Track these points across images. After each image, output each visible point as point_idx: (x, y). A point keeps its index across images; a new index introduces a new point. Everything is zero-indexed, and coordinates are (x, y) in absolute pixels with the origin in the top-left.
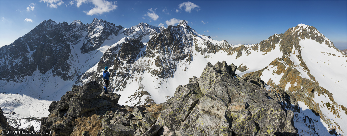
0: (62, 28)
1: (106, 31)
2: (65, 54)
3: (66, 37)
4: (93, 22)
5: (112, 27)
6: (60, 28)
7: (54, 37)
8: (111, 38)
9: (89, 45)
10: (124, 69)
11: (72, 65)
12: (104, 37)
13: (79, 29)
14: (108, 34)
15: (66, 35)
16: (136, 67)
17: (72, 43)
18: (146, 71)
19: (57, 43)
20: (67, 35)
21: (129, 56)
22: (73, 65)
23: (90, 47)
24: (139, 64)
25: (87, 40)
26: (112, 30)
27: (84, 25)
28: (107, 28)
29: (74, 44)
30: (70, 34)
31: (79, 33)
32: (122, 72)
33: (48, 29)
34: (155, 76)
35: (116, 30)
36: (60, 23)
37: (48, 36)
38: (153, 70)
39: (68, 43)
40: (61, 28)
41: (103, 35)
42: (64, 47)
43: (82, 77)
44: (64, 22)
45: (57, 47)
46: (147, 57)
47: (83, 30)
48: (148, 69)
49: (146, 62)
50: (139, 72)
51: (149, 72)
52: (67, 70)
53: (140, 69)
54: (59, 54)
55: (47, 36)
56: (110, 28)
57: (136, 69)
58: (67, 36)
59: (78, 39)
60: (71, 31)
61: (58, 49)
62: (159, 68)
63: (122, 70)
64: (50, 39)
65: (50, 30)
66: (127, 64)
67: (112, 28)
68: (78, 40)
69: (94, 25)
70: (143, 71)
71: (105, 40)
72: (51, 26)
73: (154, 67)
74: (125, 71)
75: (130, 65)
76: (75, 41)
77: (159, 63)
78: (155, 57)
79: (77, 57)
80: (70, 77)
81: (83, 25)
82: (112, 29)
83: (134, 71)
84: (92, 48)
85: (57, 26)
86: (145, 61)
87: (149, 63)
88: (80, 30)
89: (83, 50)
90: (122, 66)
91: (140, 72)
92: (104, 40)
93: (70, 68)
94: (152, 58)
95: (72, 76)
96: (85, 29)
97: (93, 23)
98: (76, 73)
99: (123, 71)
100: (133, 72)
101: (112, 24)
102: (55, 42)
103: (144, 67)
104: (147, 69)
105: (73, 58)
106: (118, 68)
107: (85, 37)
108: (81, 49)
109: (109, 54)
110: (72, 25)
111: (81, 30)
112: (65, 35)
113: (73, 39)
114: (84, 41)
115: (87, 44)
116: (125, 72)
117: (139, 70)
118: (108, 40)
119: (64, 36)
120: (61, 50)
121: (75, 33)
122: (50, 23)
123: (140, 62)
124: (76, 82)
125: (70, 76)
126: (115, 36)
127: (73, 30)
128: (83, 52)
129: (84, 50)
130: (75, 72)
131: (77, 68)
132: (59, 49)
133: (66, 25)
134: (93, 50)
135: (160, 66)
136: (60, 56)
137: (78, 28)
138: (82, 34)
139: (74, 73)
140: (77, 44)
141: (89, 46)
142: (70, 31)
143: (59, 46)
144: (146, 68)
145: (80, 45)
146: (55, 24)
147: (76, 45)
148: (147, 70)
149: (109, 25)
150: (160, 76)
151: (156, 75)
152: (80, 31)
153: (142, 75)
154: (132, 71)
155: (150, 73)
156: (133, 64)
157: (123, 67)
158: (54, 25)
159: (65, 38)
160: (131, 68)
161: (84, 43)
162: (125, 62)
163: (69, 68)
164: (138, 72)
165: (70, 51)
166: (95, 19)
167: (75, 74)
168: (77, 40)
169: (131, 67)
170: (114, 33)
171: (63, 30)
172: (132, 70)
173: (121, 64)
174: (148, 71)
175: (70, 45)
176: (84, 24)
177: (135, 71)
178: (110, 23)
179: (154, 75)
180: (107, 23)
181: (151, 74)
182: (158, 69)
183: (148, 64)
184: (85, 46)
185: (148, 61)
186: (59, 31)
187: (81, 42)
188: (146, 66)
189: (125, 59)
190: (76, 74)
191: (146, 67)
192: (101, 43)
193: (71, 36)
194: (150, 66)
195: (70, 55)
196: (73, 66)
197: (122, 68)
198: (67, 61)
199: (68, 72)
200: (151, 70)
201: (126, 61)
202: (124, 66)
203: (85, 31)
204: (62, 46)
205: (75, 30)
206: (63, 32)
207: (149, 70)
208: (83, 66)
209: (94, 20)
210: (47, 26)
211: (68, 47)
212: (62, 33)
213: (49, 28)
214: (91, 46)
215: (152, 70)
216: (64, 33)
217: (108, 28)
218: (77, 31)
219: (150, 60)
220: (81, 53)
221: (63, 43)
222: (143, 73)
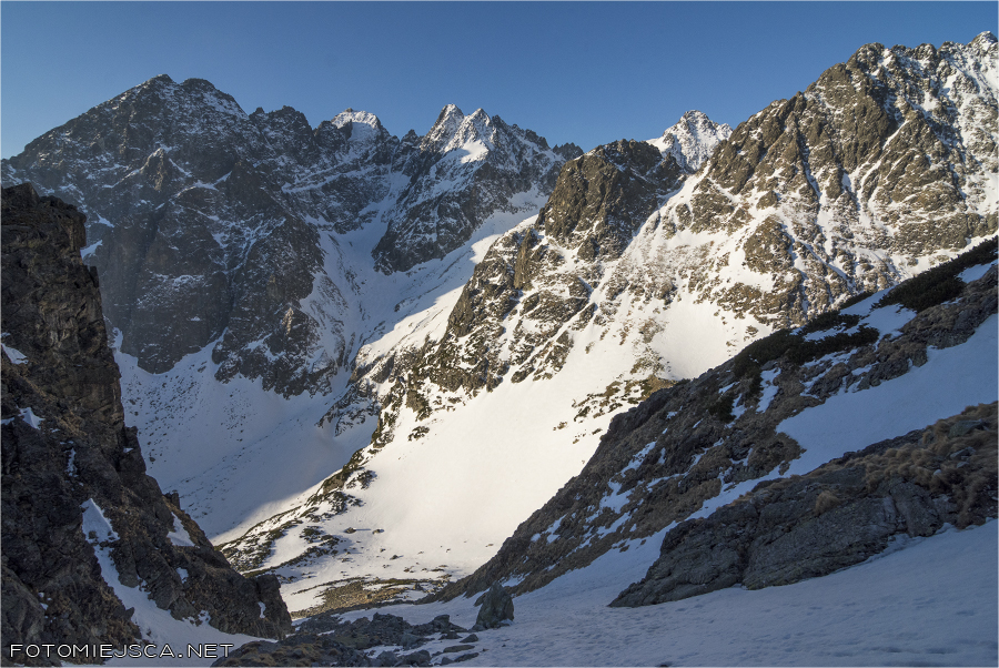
0: (273, 141)
1: (501, 167)
2: (285, 268)
3: (294, 190)
4: (437, 125)
5: (529, 151)
6: (261, 138)
7: (224, 178)
8: (522, 206)
9: (415, 232)
10: (564, 281)
11: (326, 321)
12: (488, 197)
13: (366, 155)
14: (510, 184)
15: (297, 181)
16: (631, 276)
17: (333, 224)
18: (683, 292)
19: (240, 213)
20: (304, 181)
21: (592, 225)
22: (333, 319)
23: (419, 244)
24: (650, 260)
25: (405, 211)
26: (531, 164)
27: (394, 141)
28: (506, 156)
29: (341, 229)
30: (316, 178)
31: (368, 179)
32: (548, 295)
33: (183, 128)
34: (740, 316)
35: (548, 168)
36: (260, 110)
37: (185, 167)
38: (731, 285)
39: (309, 219)
40: (269, 139)
41: (484, 185)
42: (282, 232)
43: (374, 371)
44: (287, 111)
45: (239, 232)
46: (696, 229)
47: (389, 167)
48: (700, 286)
49: (691, 253)
50: (643, 298)
51: (706, 296)
52: (300, 346)
53: (653, 286)
54: (255, 266)
55: (182, 170)
56: (520, 156)
57: (627, 284)
58: (305, 184)
59: (362, 207)
60: (326, 161)
61: (249, 242)
62: (769, 275)
63: (550, 288)
64: (199, 184)
65: (195, 137)
66: (582, 261)
67: (528, 157)
68: (362, 212)
69: (443, 136)
70: (668, 293)
71: (492, 213)
72: (207, 117)
73: (738, 272)
74: (567, 290)
75: (595, 263)
76: (347, 213)
77: (773, 251)
78: (745, 227)
79: (355, 287)
80: (314, 377)
81: (390, 142)
82: (529, 160)
83: (614, 294)
84: (431, 245)
85: (242, 121)
86: (684, 250)
87: (708, 258)
88: (373, 161)
89: (383, 254)
90: (555, 269)
91: (648, 299)
92: (490, 210)
93: (313, 335)
94: (731, 231)
95: (321, 372)
96: (399, 161)
97: (440, 127)
98: (347, 358)
99: (556, 293)
100: (613, 299)
101: (531, 135)
102: (229, 204)
103: (677, 276)
104: (692, 286)
105: (330, 289)
106: (533, 281)
107: (397, 197)
108: (375, 253)
109: (506, 258)
110: (329, 133)
111: (378, 164)
112: (291, 181)
113: (335, 204)
114: (393, 215)
115: (404, 226)
116: (567, 295)
117: (646, 289)
118: (508, 213)
119: (287, 185)
120: (266, 246)
121: (348, 175)
122: (200, 99)
123: (653, 254)
124: (346, 396)
125: (315, 370)
126: (542, 194)
127: (337, 157)
128: (386, 264)
129: (389, 256)
130: (342, 354)
131: (353, 335)
132: (253, 241)
133: (296, 126)
134: (432, 256)
135: (776, 264)
136: (258, 277)
137: (364, 151)
138: (385, 185)
139: (336, 356)
140: (355, 227)
141: (413, 237)
142: (316, 158)
143: (253, 225)
144: (686, 281)
145: (374, 231)
146: (231, 112)
147: (351, 234)
148: (691, 291)
149: (518, 143)
150: (770, 316)
151: (745, 310)
152: (370, 169)
153: (661, 309)
154: (605, 291)
155: (707, 301)
156: (616, 263)
157: (559, 275)
158: (226, 114)
159: (290, 192)
160: (603, 281)
161: (390, 224)
162: (570, 254)
163: (307, 333)
164: (638, 300)
165: (318, 257)
166: (450, 108)
167: (340, 365)
168: (355, 211)
169: (601, 275)
170: (542, 182)
171: (279, 152)
172: (607, 288)
173: (546, 261)
174: (696, 294)
175: (320, 231)
176: (395, 137)
177: (621, 291)
178: (520, 131)
179: (730, 315)
180: (505, 131)
181: (715, 307)
182: (764, 282)
183: (703, 263)
184: (395, 236)
185: (704, 250)
186: (258, 153)
187: (376, 220)
188: (689, 273)
189: (570, 240)
190: (346, 363)
191: (686, 276)
192: (475, 223)
193: (325, 188)
194: (715, 267)
195: (318, 276)
196: (329, 326)
197: (551, 277)
198: (302, 301)
199: (306, 354)
200: (716, 289)
201: (577, 249)
202: (561, 270)
203: (396, 169)
204: (269, 228)
205: (347, 159)
206: (282, 164)
207: (706, 287)
208: (380, 324)
209: (445, 111)
210: (181, 109)
211: (307, 237)
212: (275, 165)
213: (191, 122)
214: (424, 238)
215: (723, 291)
216: (288, 169)
217: (512, 158)
218: (356, 168)
219: (712, 243)
220: (377, 268)
221: (279, 212)
222: (668, 302)
